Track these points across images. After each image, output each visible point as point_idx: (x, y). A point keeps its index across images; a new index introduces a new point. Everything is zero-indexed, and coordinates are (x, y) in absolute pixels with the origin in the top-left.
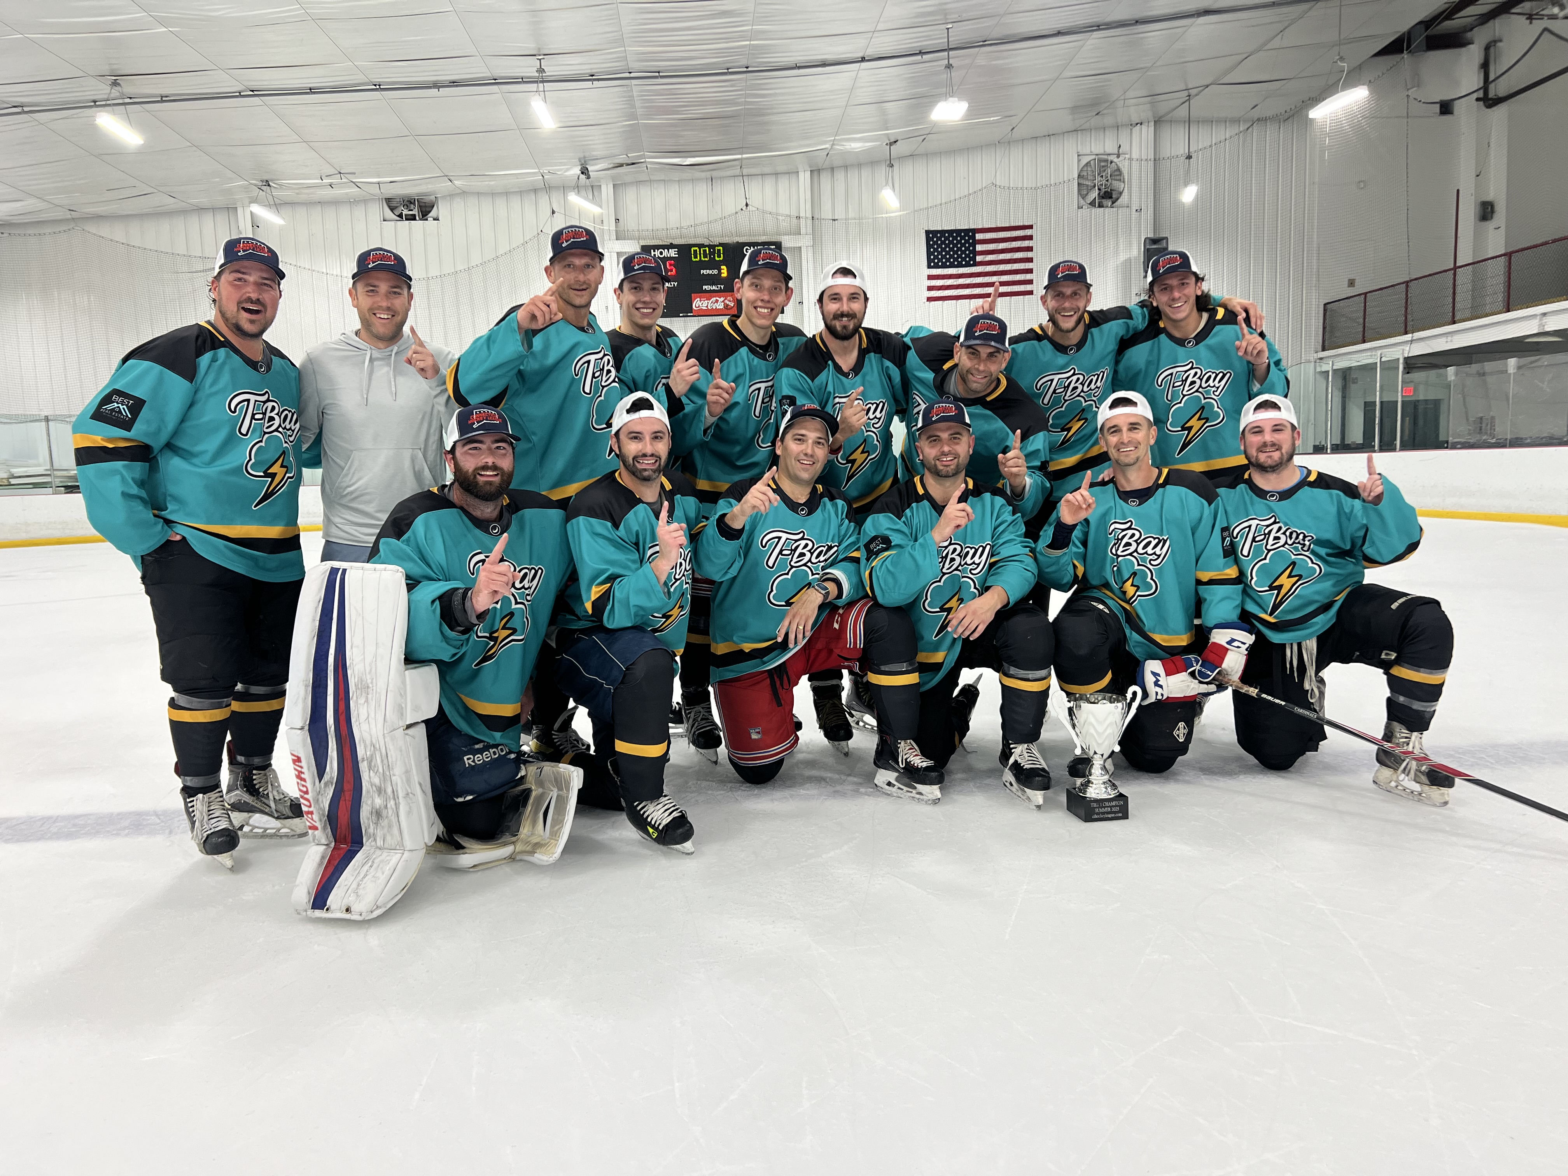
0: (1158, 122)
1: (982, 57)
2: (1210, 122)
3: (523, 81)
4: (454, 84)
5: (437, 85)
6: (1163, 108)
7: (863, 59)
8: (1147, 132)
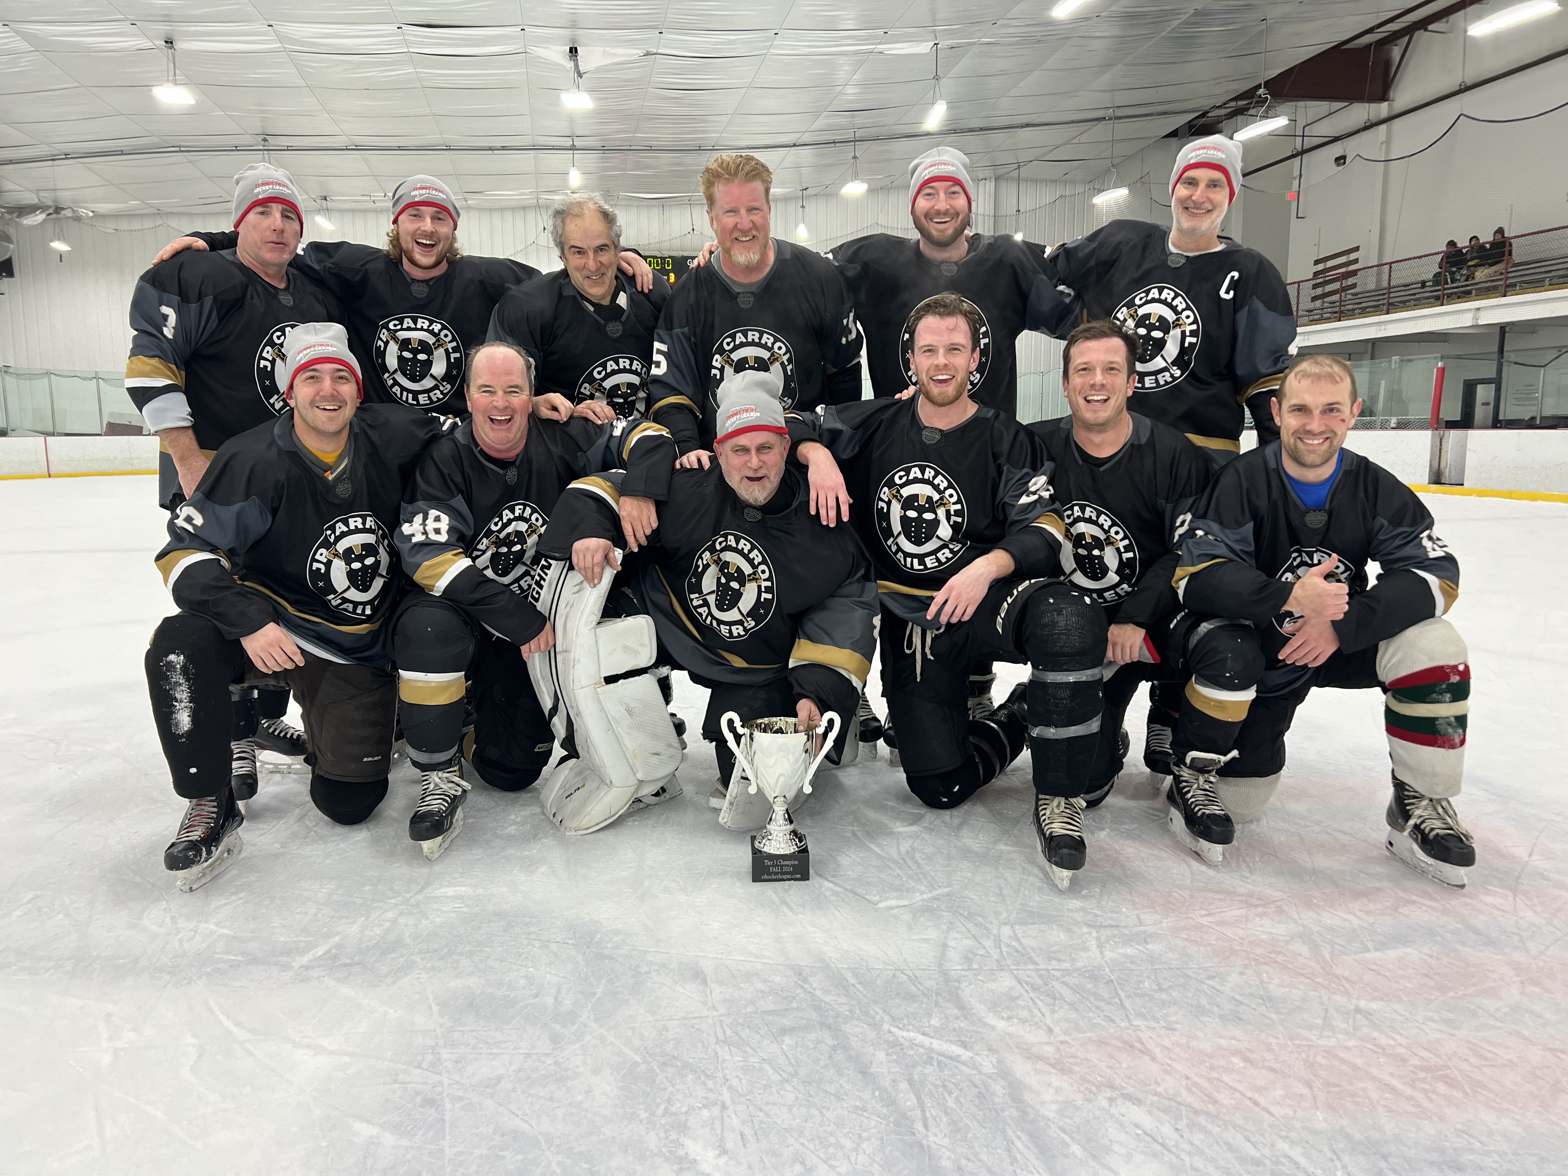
0: (997, 179)
1: (875, 146)
2: (1035, 181)
3: (554, 148)
4: (504, 148)
5: (491, 149)
6: (1001, 171)
7: (794, 145)
8: (990, 186)
